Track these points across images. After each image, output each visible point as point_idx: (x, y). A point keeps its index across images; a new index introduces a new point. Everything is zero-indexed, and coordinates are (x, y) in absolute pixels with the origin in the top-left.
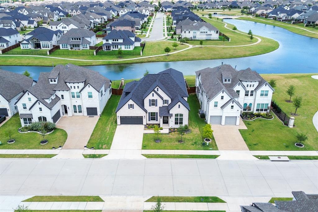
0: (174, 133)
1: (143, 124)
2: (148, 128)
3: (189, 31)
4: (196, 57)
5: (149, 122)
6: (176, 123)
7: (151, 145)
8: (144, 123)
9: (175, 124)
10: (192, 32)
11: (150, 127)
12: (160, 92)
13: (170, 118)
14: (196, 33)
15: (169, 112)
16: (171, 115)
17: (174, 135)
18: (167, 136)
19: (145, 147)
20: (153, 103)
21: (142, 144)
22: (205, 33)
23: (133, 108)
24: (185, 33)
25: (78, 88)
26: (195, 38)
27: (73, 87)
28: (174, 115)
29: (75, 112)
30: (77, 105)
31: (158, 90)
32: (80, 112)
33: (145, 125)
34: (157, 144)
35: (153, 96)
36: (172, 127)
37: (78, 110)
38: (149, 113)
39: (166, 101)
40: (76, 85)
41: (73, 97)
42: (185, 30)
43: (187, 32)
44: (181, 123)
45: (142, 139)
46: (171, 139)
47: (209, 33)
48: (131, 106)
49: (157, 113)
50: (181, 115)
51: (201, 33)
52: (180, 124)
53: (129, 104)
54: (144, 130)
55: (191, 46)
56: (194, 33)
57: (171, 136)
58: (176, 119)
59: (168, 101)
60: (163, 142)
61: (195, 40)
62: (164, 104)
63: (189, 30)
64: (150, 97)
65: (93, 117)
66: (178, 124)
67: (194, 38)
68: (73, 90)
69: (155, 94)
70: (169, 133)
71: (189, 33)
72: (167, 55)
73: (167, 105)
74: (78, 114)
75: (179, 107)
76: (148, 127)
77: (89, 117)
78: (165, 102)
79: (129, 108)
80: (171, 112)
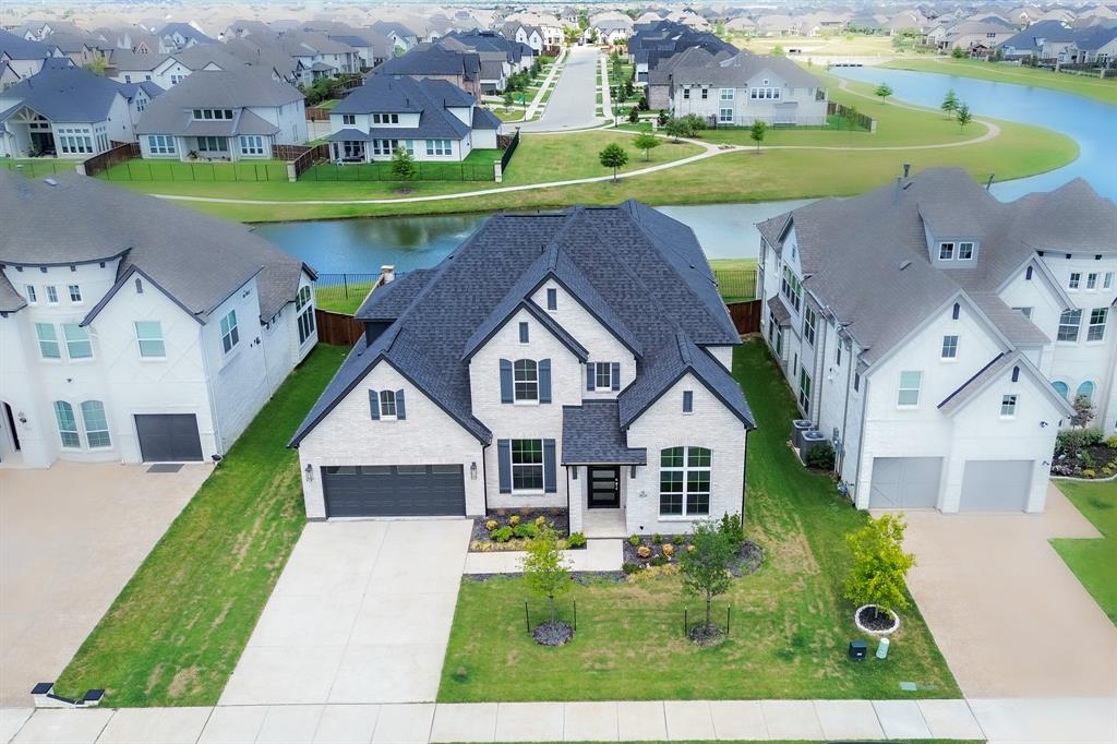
0: (654, 571)
1: (465, 514)
2: (495, 539)
3: (705, 91)
4: (738, 189)
5: (501, 501)
6: (669, 506)
7: (504, 662)
8: (475, 506)
9: (664, 510)
10: (715, 95)
11: (506, 531)
12: (569, 313)
13: (633, 476)
15: (623, 439)
16: (639, 459)
17: (661, 585)
18: (615, 590)
19: (461, 678)
20: (527, 381)
22: (768, 96)
23: (402, 417)
24: (687, 97)
25: (76, 297)
26: (729, 119)
27: (42, 295)
28: (654, 457)
29: (70, 439)
30: (75, 397)
31: (552, 304)
32: (99, 439)
33: (478, 521)
35: (524, 338)
36: (644, 533)
37: (82, 432)
38: (502, 444)
39: (603, 367)
40: (61, 279)
41: (50, 351)
42: (687, 87)
43: (696, 93)
44: (698, 505)
45: (449, 622)
46: (638, 615)
47: (785, 97)
48: (389, 404)
49: (551, 444)
50: (701, 456)
51: (754, 96)
52: (691, 510)
54: (470, 550)
55: (713, 149)
56: (724, 97)
57: (636, 590)
58: (669, 483)
59: (617, 370)
60: (587, 637)
61: (726, 128)
62: (591, 388)
63: (704, 87)
64: (506, 345)
65: (175, 469)
66: (678, 510)
67: (723, 119)
69: (535, 329)
70: (628, 569)
71: (705, 97)
72: (612, 181)
73: (614, 396)
74: (85, 450)
75: (688, 405)
76: (495, 533)
77: (154, 469)
78: (602, 373)
79: (375, 417)
80: (634, 438)
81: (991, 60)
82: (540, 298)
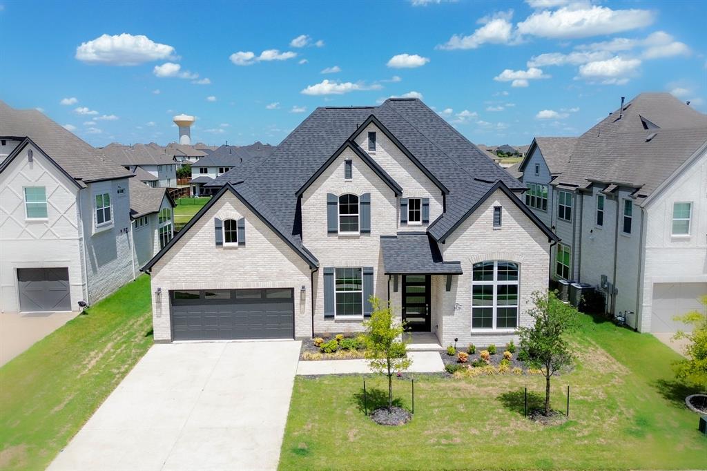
0: (477, 370)
1: (294, 338)
2: (323, 352)
5: (325, 327)
6: (481, 319)
7: (346, 439)
9: (476, 323)
11: (333, 343)
13: (448, 289)
17: (485, 381)
18: (442, 385)
20: (349, 215)
21: (281, 433)
23: (242, 244)
28: (468, 271)
31: (373, 147)
33: (305, 341)
34: (384, 431)
35: (348, 174)
36: (459, 345)
38: (328, 274)
39: (415, 203)
44: (508, 318)
45: (286, 408)
46: (472, 402)
48: (231, 231)
49: (369, 273)
50: (509, 270)
52: (501, 324)
53: (217, 221)
54: (301, 359)
59: (426, 205)
62: (404, 222)
66: (489, 325)
70: (450, 371)
73: (424, 229)
75: (498, 221)
78: (414, 209)
79: (219, 244)
80: (448, 253)
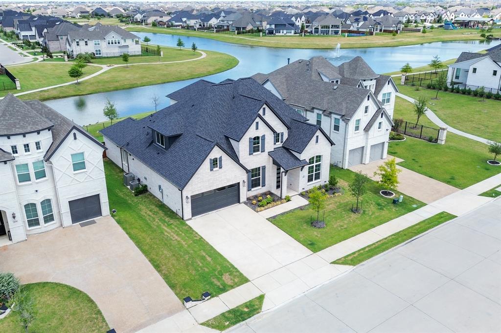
1: (239, 202)
3: (86, 42)
6: (310, 179)
8: (244, 198)
10: (91, 43)
11: (265, 202)
12: (268, 116)
13: (302, 170)
14: (99, 44)
15: (295, 158)
16: (306, 163)
20: (256, 145)
22: (116, 43)
23: (220, 168)
24: (78, 45)
25: (38, 148)
26: (100, 54)
27: (21, 149)
29: (34, 222)
30: (37, 200)
31: (264, 114)
32: (49, 218)
35: (257, 128)
37: (41, 217)
40: (31, 139)
41: (25, 178)
42: (77, 40)
43: (82, 43)
47: (123, 43)
48: (215, 163)
49: (264, 167)
50: (319, 158)
51: (109, 43)
53: (211, 160)
55: (105, 68)
56: (96, 44)
58: (311, 170)
59: (282, 135)
61: (100, 58)
62: (275, 144)
63: (86, 40)
64: (252, 133)
65: (94, 222)
67: (97, 54)
68: (22, 157)
69: (261, 123)
71: (86, 44)
72: (76, 84)
73: (281, 145)
74: (43, 226)
75: (317, 141)
77: (82, 225)
78: (277, 137)
79: (211, 170)
80: (303, 156)
81: (167, 27)
82: (261, 112)
